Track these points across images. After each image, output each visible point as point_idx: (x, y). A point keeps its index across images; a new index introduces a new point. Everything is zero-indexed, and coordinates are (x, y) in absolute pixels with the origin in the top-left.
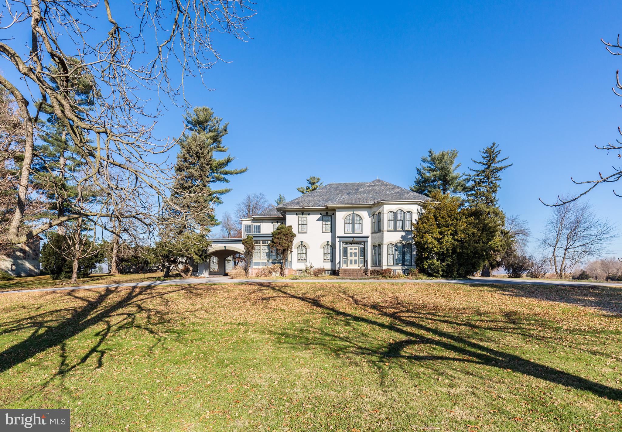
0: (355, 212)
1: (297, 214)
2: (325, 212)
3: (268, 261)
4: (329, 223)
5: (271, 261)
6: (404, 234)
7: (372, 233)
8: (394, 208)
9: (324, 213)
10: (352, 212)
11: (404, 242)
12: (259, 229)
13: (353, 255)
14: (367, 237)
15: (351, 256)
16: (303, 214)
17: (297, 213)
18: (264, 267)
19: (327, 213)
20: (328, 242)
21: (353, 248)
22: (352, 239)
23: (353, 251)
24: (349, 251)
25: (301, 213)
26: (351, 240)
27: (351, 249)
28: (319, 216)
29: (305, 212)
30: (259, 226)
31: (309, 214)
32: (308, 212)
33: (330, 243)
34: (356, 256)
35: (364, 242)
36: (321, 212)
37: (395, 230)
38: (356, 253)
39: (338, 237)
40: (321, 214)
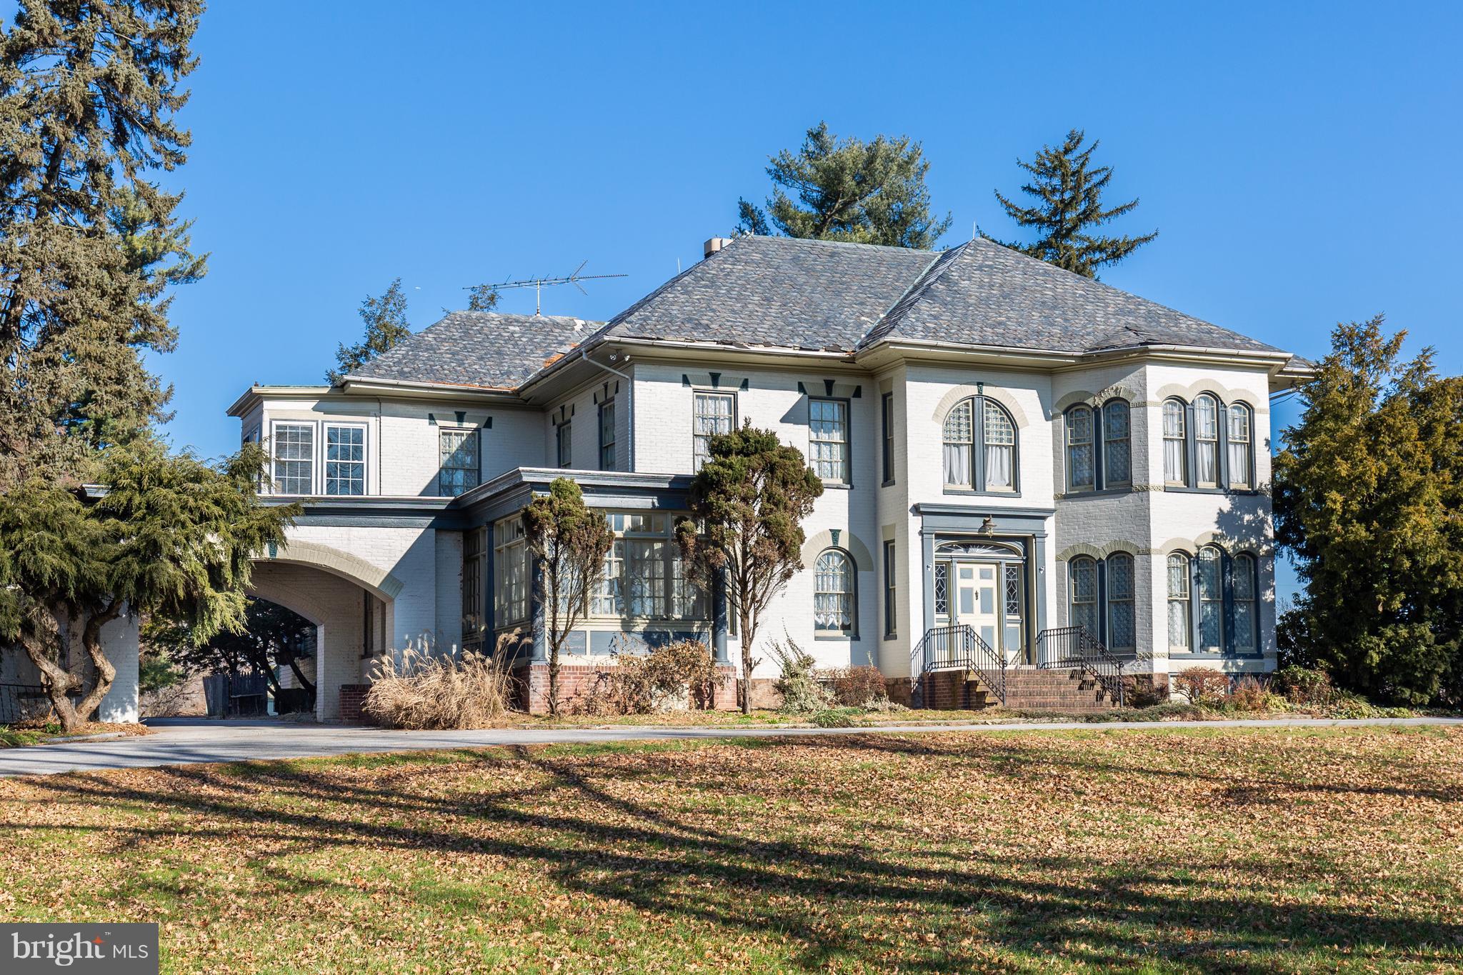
0: (987, 391)
1: (686, 381)
2: (819, 380)
3: (627, 626)
4: (837, 436)
5: (640, 626)
6: (1225, 504)
7: (1060, 498)
8: (1188, 380)
9: (815, 383)
10: (973, 390)
11: (1228, 544)
12: (358, 452)
13: (977, 604)
14: (1039, 515)
15: (968, 609)
16: (715, 380)
17: (689, 372)
18: (604, 660)
19: (829, 385)
20: (835, 534)
21: (976, 568)
22: (978, 523)
23: (976, 583)
24: (960, 583)
25: (705, 373)
26: (972, 526)
27: (967, 575)
28: (794, 397)
29: (725, 374)
30: (358, 436)
31: (745, 385)
32: (742, 375)
33: (844, 542)
34: (986, 609)
35: (1025, 541)
36: (805, 379)
37: (1189, 483)
38: (986, 592)
39: (917, 509)
40: (801, 388)
